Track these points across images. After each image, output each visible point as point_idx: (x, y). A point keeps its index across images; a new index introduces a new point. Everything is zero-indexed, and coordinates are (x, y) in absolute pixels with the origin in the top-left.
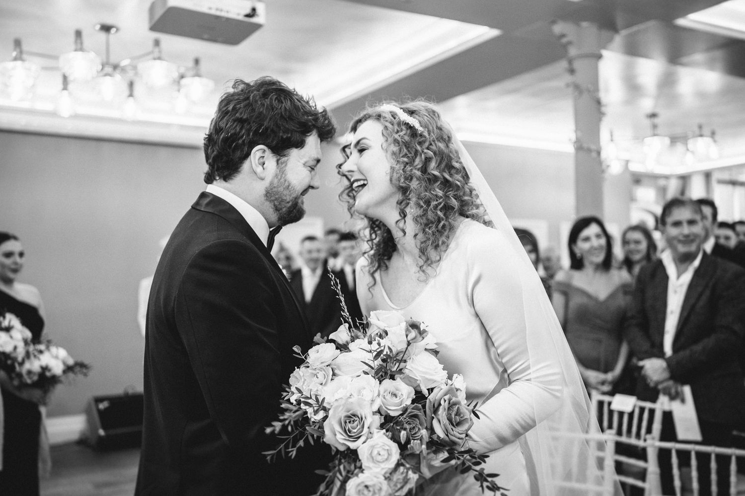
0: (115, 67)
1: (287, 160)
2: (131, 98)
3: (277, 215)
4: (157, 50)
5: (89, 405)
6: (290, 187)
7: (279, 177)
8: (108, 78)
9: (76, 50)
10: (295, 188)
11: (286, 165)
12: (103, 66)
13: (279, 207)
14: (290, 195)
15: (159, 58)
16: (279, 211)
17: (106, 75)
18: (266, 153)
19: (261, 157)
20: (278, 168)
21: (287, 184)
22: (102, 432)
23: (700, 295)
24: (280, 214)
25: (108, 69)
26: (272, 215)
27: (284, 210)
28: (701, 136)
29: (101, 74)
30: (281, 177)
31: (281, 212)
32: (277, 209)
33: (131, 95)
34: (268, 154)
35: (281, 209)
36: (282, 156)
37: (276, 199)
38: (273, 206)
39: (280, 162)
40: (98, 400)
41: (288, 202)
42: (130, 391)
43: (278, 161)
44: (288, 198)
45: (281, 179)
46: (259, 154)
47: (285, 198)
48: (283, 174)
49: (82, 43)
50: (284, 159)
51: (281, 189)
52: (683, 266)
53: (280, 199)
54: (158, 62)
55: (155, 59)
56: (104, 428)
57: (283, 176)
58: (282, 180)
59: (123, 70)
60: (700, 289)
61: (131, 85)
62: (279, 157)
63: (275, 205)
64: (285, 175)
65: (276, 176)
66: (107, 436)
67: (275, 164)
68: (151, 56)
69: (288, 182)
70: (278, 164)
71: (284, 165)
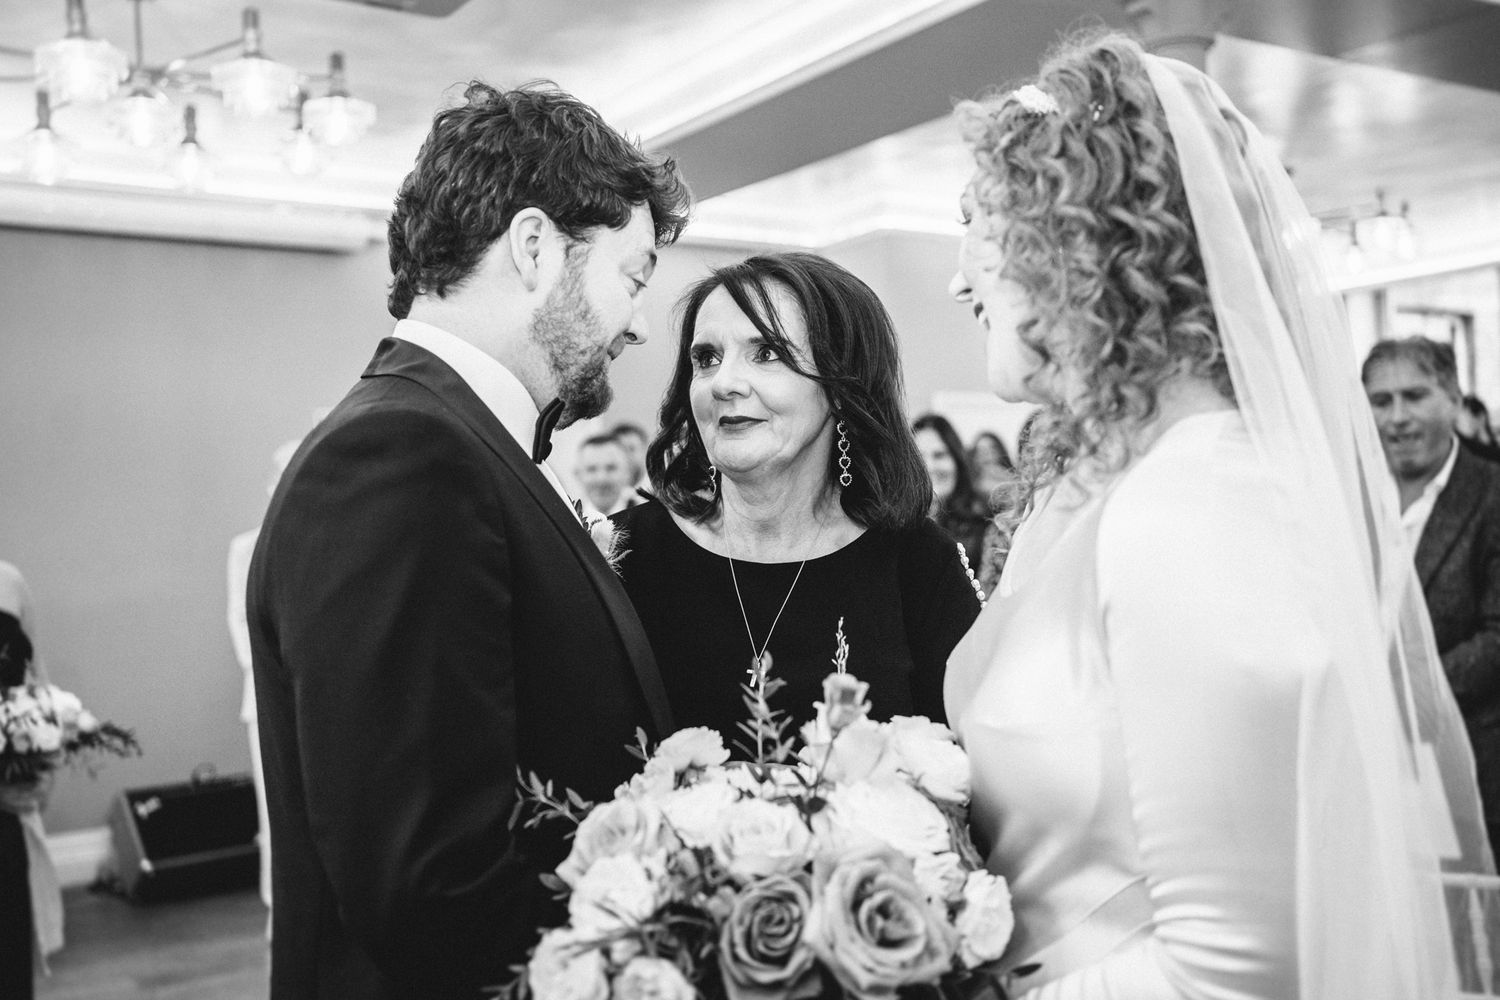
0: (156, 74)
1: (588, 251)
2: (191, 146)
3: (557, 380)
4: (251, 34)
5: (117, 805)
6: (589, 316)
7: (569, 287)
8: (141, 100)
9: (70, 35)
10: (601, 320)
11: (585, 262)
12: (132, 70)
13: (562, 359)
14: (588, 336)
15: (257, 54)
16: (561, 370)
17: (135, 93)
18: (543, 229)
19: (532, 237)
20: (566, 266)
21: (582, 307)
22: (146, 865)
23: (1450, 550)
24: (565, 379)
25: (141, 82)
26: (545, 379)
27: (573, 370)
28: (1383, 214)
29: (128, 90)
30: (572, 289)
31: (565, 374)
32: (558, 366)
33: (190, 139)
34: (548, 229)
35: (567, 366)
36: (577, 239)
37: (557, 340)
38: (548, 357)
39: (572, 251)
40: (137, 797)
41: (583, 353)
42: (204, 776)
43: (568, 248)
44: (584, 342)
45: (571, 292)
46: (528, 229)
47: (576, 340)
48: (576, 280)
49: (83, 20)
50: (580, 247)
51: (570, 315)
52: (1412, 488)
53: (566, 341)
54: (254, 62)
55: (247, 55)
56: (151, 857)
57: (578, 286)
58: (574, 295)
59: (174, 82)
60: (1449, 537)
61: (190, 114)
62: (570, 241)
63: (552, 354)
64: (582, 286)
65: (562, 283)
66: (157, 872)
67: (561, 255)
68: (237, 50)
69: (587, 303)
70: (567, 255)
71: (579, 261)
